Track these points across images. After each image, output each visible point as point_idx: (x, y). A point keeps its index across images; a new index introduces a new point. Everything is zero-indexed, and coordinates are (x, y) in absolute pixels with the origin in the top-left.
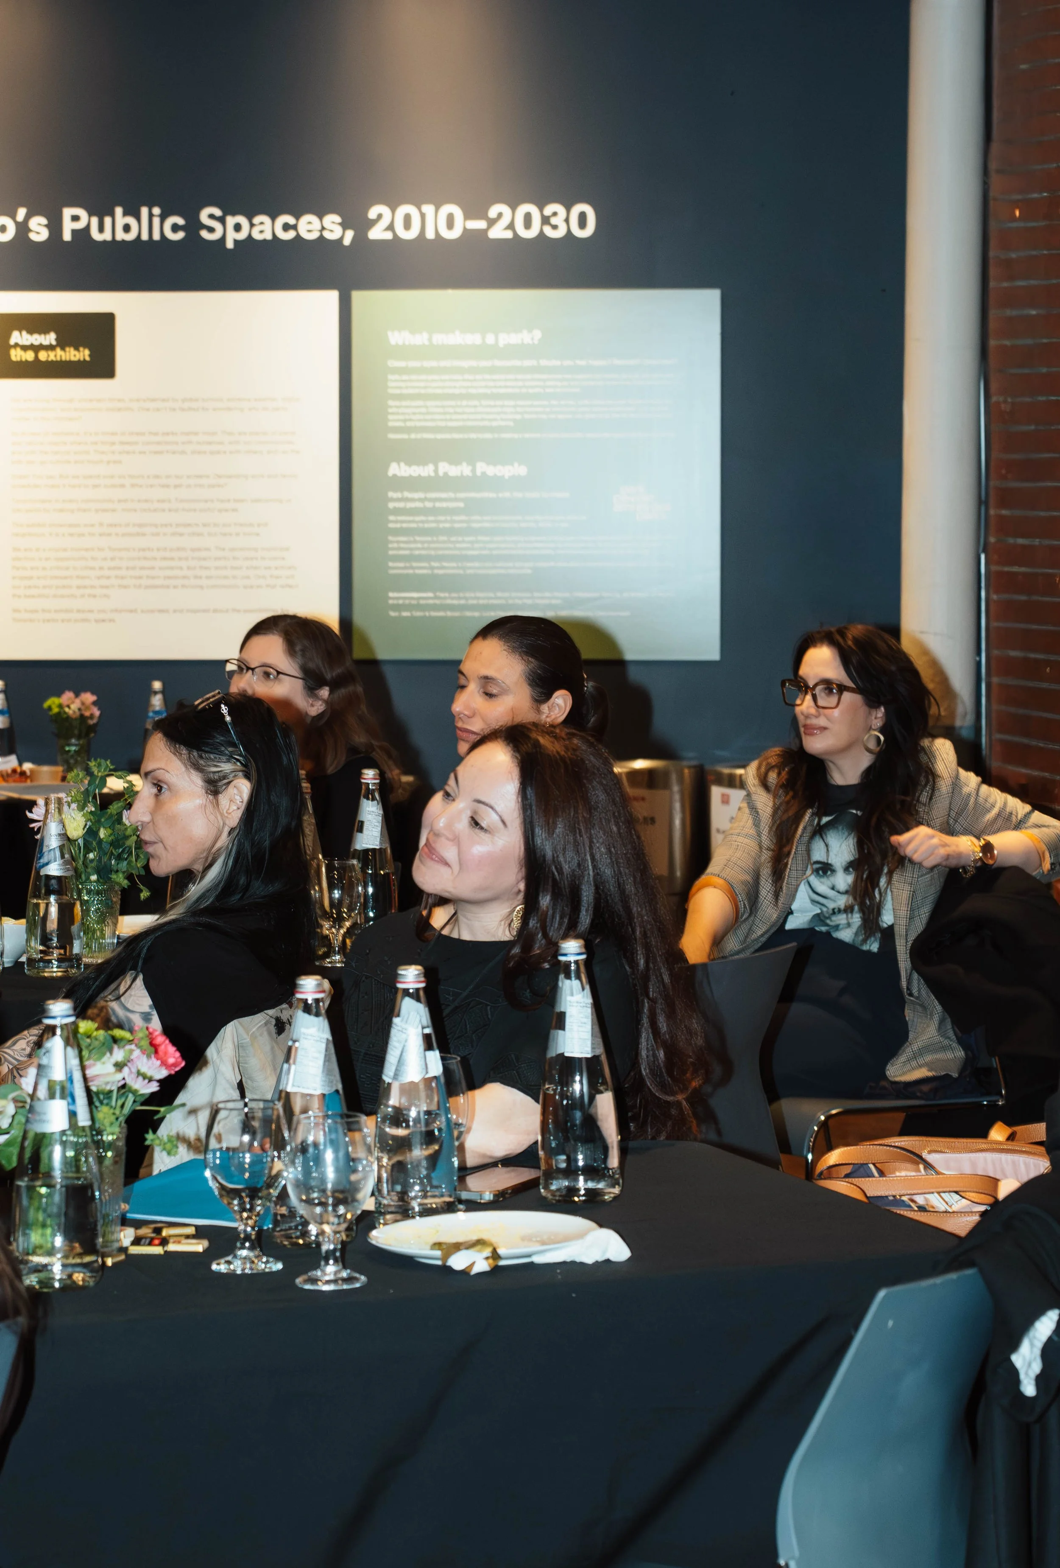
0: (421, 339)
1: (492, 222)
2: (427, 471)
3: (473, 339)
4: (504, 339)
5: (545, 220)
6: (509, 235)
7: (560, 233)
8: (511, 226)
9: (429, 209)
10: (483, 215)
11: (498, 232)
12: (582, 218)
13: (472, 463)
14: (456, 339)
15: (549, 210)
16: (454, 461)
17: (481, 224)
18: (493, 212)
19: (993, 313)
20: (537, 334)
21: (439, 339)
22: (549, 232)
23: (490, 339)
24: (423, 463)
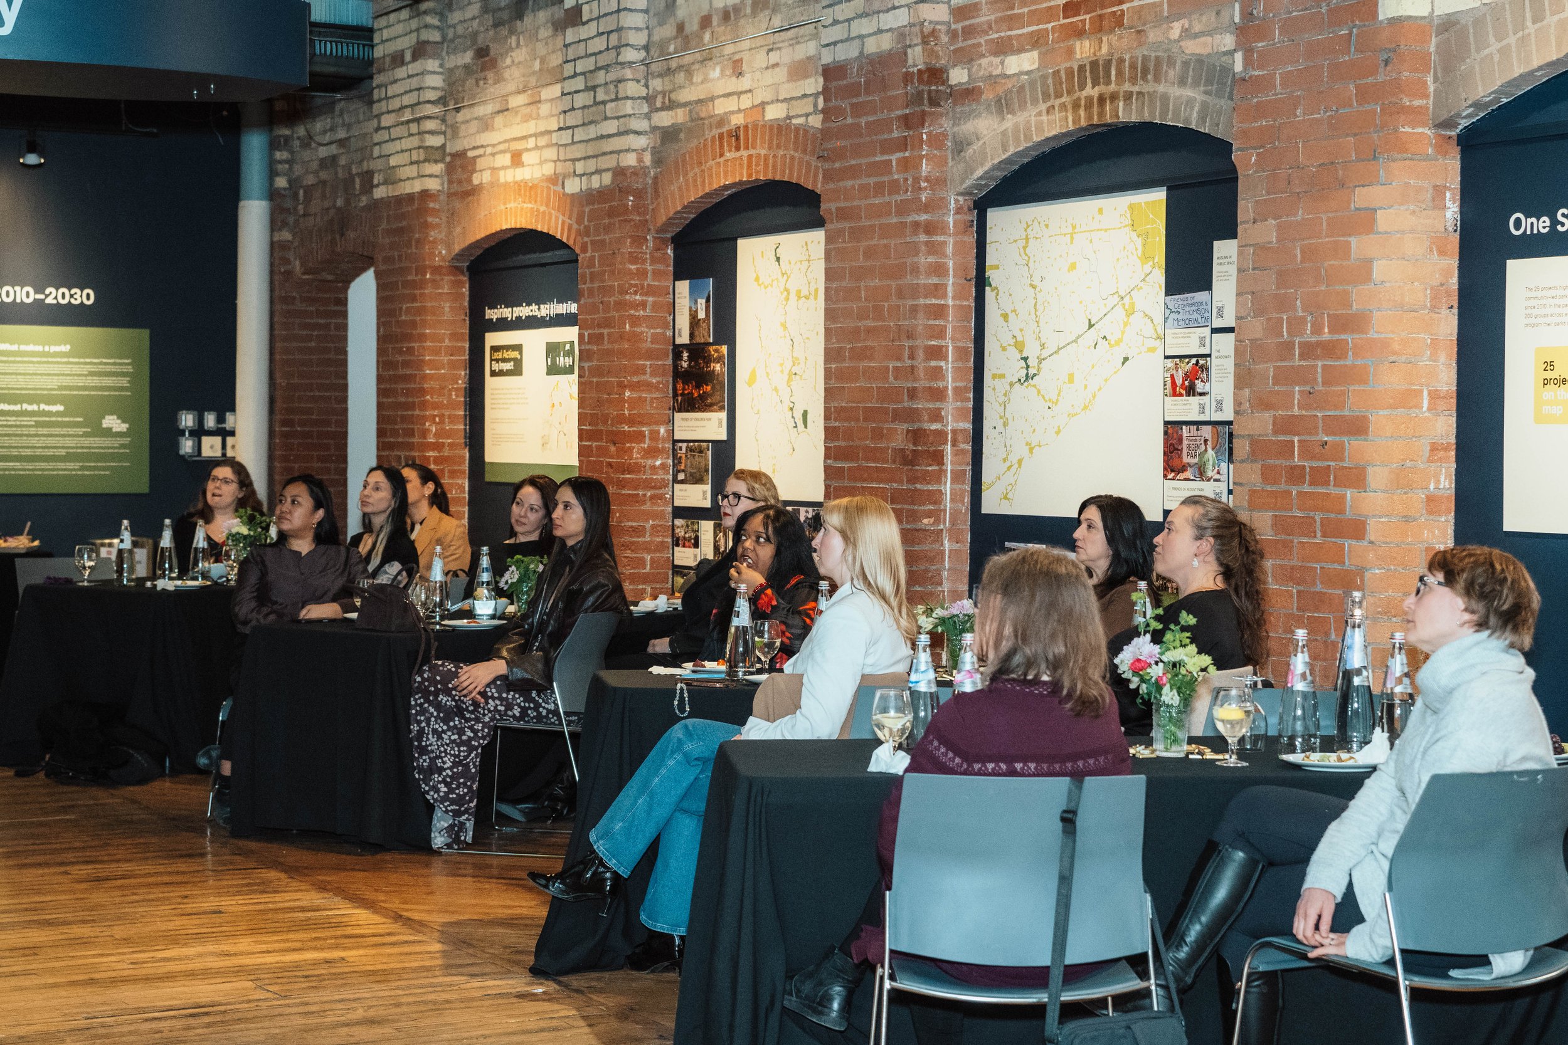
0: (14, 348)
1: (47, 296)
2: (17, 408)
3: (39, 348)
4: (54, 349)
5: (71, 296)
6: (55, 302)
7: (78, 302)
8: (56, 298)
9: (18, 288)
10: (43, 292)
11: (49, 300)
12: (88, 296)
13: (38, 404)
14: (31, 348)
15: (73, 291)
16: (30, 403)
17: (42, 297)
18: (47, 291)
19: (278, 345)
20: (68, 347)
21: (23, 348)
22: (73, 301)
23: (47, 349)
24: (16, 404)
